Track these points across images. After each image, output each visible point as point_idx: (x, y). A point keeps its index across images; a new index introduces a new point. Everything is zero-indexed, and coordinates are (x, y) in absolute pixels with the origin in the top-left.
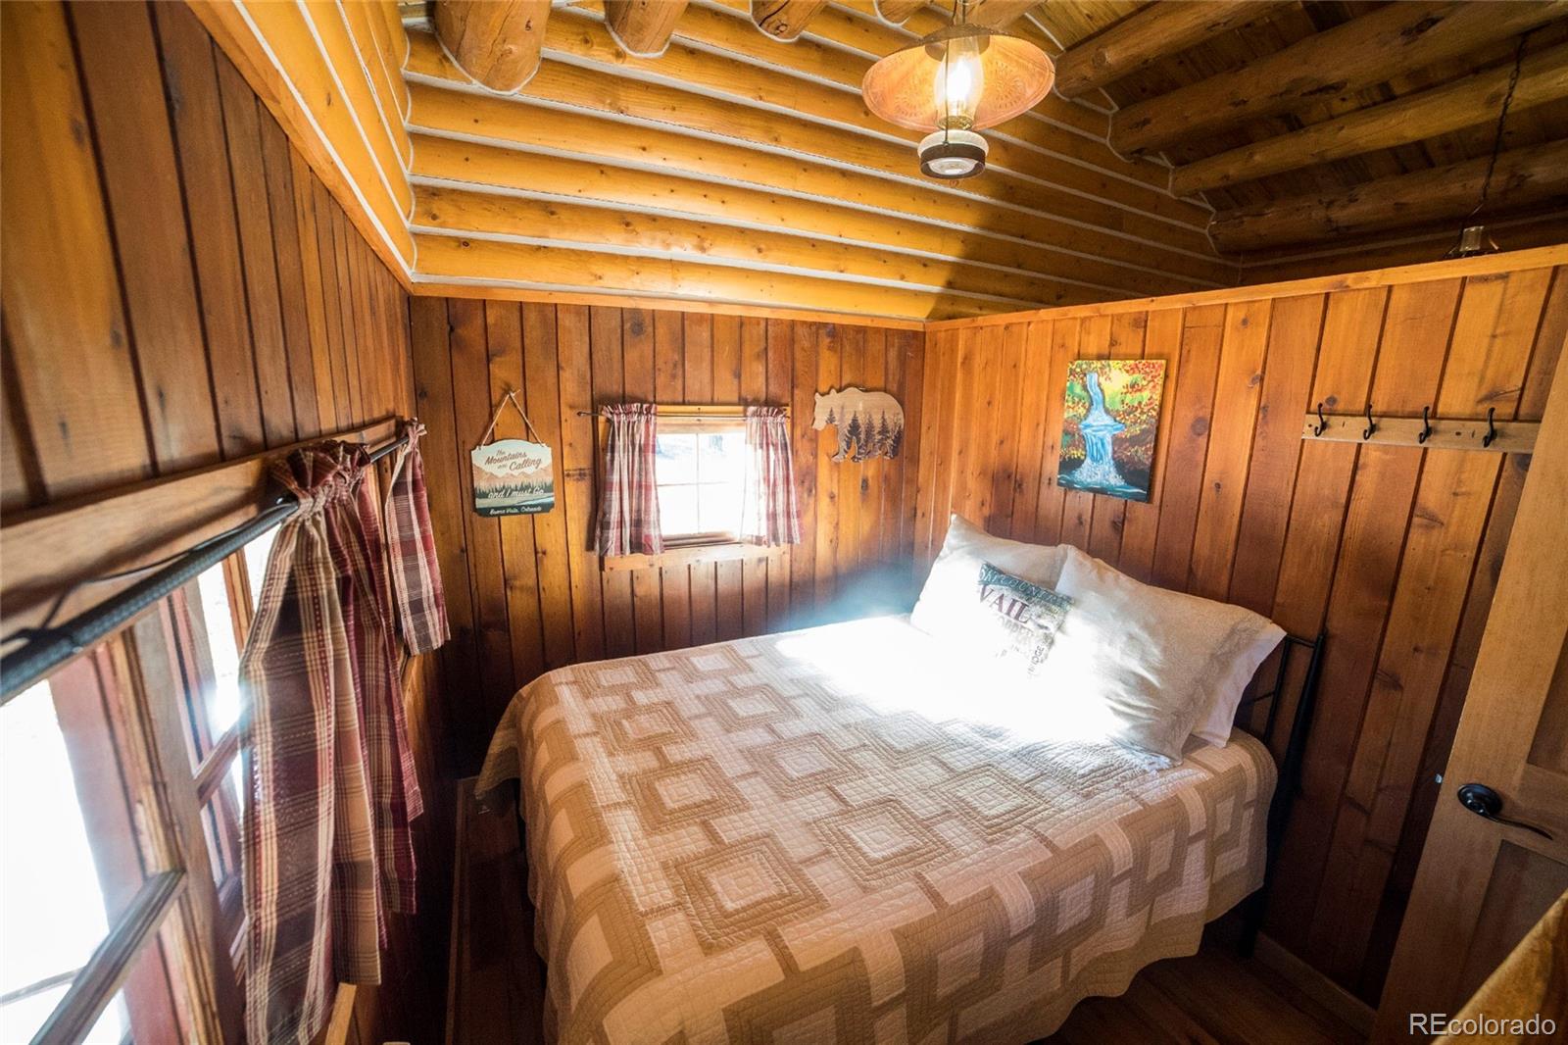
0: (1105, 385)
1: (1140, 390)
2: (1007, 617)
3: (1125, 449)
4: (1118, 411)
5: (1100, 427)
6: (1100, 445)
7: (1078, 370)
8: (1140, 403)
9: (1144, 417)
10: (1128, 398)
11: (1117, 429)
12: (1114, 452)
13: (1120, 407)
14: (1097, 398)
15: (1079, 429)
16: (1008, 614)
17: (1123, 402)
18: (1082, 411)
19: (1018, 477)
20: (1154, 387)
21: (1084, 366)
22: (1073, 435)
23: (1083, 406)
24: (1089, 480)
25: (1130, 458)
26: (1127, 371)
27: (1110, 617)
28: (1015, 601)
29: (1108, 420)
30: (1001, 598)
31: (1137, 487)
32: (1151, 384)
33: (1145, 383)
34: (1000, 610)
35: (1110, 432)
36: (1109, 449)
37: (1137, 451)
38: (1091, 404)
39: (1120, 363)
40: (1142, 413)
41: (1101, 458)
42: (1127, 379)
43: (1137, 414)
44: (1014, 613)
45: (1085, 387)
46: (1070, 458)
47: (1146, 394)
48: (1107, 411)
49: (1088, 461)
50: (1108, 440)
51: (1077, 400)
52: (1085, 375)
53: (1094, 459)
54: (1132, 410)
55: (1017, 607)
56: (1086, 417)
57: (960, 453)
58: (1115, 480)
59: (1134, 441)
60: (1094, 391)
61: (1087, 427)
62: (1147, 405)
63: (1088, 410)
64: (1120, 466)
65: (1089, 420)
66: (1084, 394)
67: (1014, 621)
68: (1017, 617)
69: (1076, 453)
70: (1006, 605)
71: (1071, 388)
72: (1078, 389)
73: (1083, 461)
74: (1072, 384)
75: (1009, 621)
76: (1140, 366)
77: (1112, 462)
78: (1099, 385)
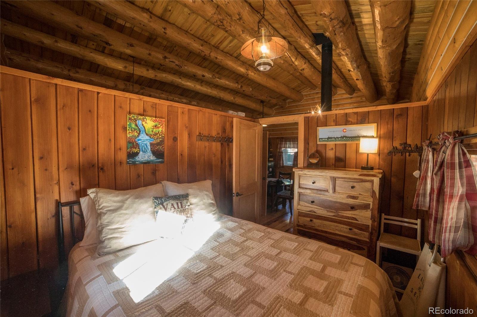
0: (145, 125)
1: (158, 128)
2: (179, 210)
3: (155, 147)
4: (151, 134)
5: (144, 140)
6: (145, 146)
7: (133, 118)
8: (158, 132)
9: (160, 136)
10: (154, 130)
11: (151, 141)
12: (151, 148)
13: (151, 133)
14: (142, 129)
15: (136, 141)
16: (178, 208)
17: (152, 131)
18: (136, 134)
19: (100, 165)
20: (163, 127)
21: (135, 117)
22: (133, 144)
23: (137, 132)
24: (142, 160)
25: (157, 150)
26: (153, 121)
27: (199, 193)
28: (177, 204)
29: (148, 138)
30: (172, 205)
31: (161, 159)
32: (162, 126)
33: (159, 126)
34: (175, 208)
35: (149, 141)
36: (149, 147)
37: (159, 147)
38: (140, 131)
39: (150, 118)
40: (160, 135)
41: (147, 151)
42: (154, 124)
43: (158, 135)
44: (180, 206)
45: (136, 125)
46: (133, 152)
47: (160, 129)
48: (147, 134)
49: (141, 153)
50: (148, 144)
51: (133, 130)
52: (136, 121)
53: (144, 152)
54: (156, 134)
55: (179, 205)
56: (138, 136)
57: (41, 158)
58: (152, 158)
59: (158, 144)
60: (141, 127)
61: (139, 140)
62: (161, 133)
63: (139, 134)
64: (154, 153)
65: (140, 137)
66: (136, 128)
67: (182, 209)
68: (182, 207)
69: (135, 150)
70: (176, 206)
71: (130, 125)
72: (133, 126)
73: (139, 153)
74: (130, 123)
75: (180, 210)
76: (157, 120)
77: (151, 152)
78: (143, 125)
